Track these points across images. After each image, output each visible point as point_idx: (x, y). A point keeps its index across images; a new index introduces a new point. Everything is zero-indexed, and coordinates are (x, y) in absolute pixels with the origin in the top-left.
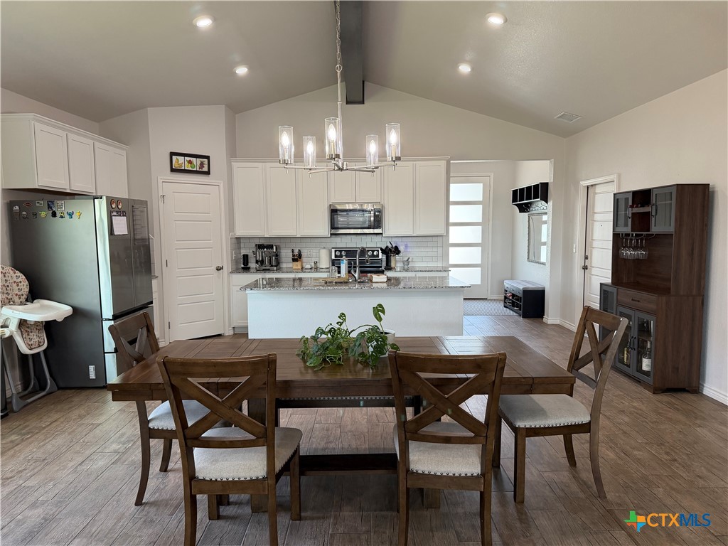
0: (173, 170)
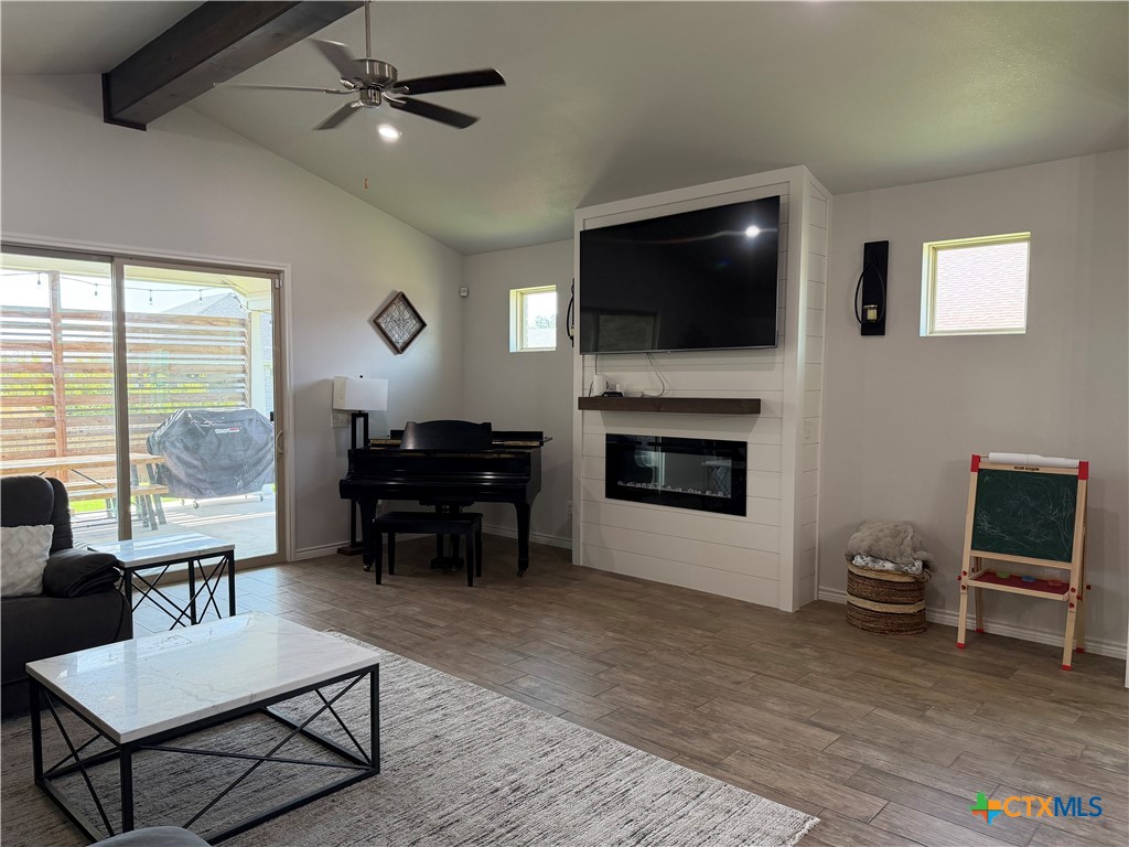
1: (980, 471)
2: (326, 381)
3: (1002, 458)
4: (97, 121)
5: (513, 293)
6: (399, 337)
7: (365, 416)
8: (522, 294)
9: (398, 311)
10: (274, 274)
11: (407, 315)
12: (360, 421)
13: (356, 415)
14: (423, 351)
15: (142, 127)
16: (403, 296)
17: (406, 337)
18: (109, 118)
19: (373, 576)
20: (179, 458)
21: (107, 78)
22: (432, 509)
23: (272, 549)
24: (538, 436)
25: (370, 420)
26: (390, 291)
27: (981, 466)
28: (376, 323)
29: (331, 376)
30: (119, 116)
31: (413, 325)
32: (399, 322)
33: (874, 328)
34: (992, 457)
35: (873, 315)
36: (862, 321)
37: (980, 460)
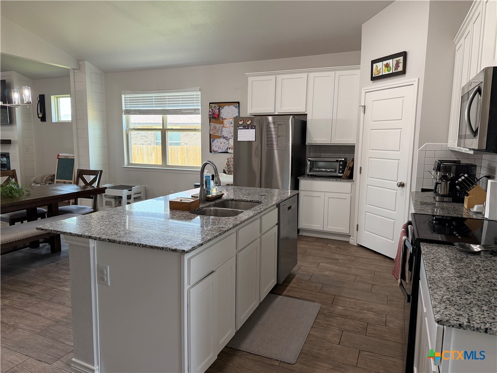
0: (373, 79)
1: (59, 159)
3: (62, 155)
33: (43, 119)
34: (60, 154)
35: (41, 116)
36: (39, 118)
37: (59, 156)
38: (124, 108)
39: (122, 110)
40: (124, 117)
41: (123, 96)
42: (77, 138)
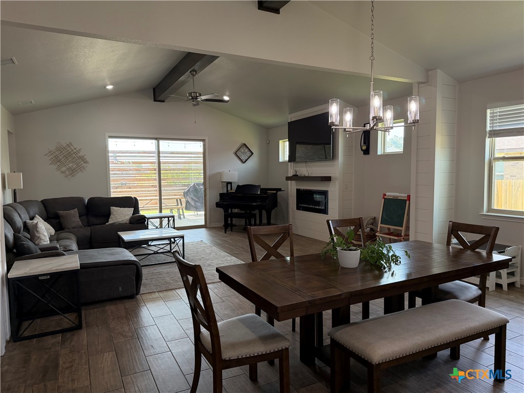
1: (385, 198)
2: (219, 172)
3: (390, 194)
4: (152, 101)
5: (280, 142)
6: (243, 158)
7: (231, 183)
8: (284, 142)
9: (244, 150)
10: (203, 140)
11: (247, 150)
12: (229, 186)
13: (228, 183)
14: (252, 163)
15: (163, 101)
16: (245, 144)
17: (247, 158)
18: (155, 100)
19: (224, 231)
20: (191, 198)
21: (154, 89)
22: (244, 212)
23: (203, 223)
24: (280, 190)
25: (233, 185)
26: (240, 143)
27: (385, 197)
28: (236, 154)
29: (220, 171)
30: (158, 99)
31: (249, 154)
32: (244, 153)
33: (366, 152)
34: (387, 194)
35: (364, 148)
36: (362, 150)
37: (385, 195)
38: (488, 129)
39: (486, 131)
40: (488, 140)
41: (489, 111)
42: (417, 173)
